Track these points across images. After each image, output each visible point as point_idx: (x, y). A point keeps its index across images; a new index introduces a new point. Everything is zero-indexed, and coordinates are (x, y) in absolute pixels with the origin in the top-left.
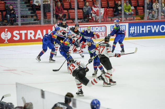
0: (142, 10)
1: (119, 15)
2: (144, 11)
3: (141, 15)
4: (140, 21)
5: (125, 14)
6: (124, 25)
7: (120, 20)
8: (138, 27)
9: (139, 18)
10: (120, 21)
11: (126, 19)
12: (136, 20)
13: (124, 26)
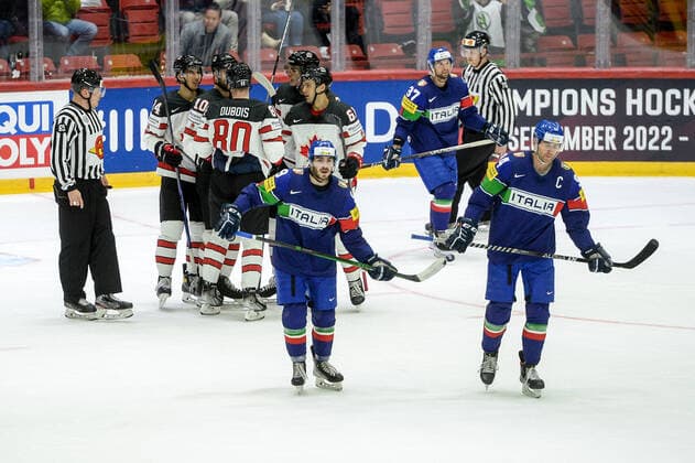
0: (152, 15)
1: (13, 43)
2: (162, 21)
3: (144, 45)
4: (137, 77)
5: (48, 33)
6: (41, 103)
7: (16, 74)
8: (129, 114)
9: (134, 61)
10: (19, 79)
11: (57, 64)
12: (117, 71)
13: (46, 108)
